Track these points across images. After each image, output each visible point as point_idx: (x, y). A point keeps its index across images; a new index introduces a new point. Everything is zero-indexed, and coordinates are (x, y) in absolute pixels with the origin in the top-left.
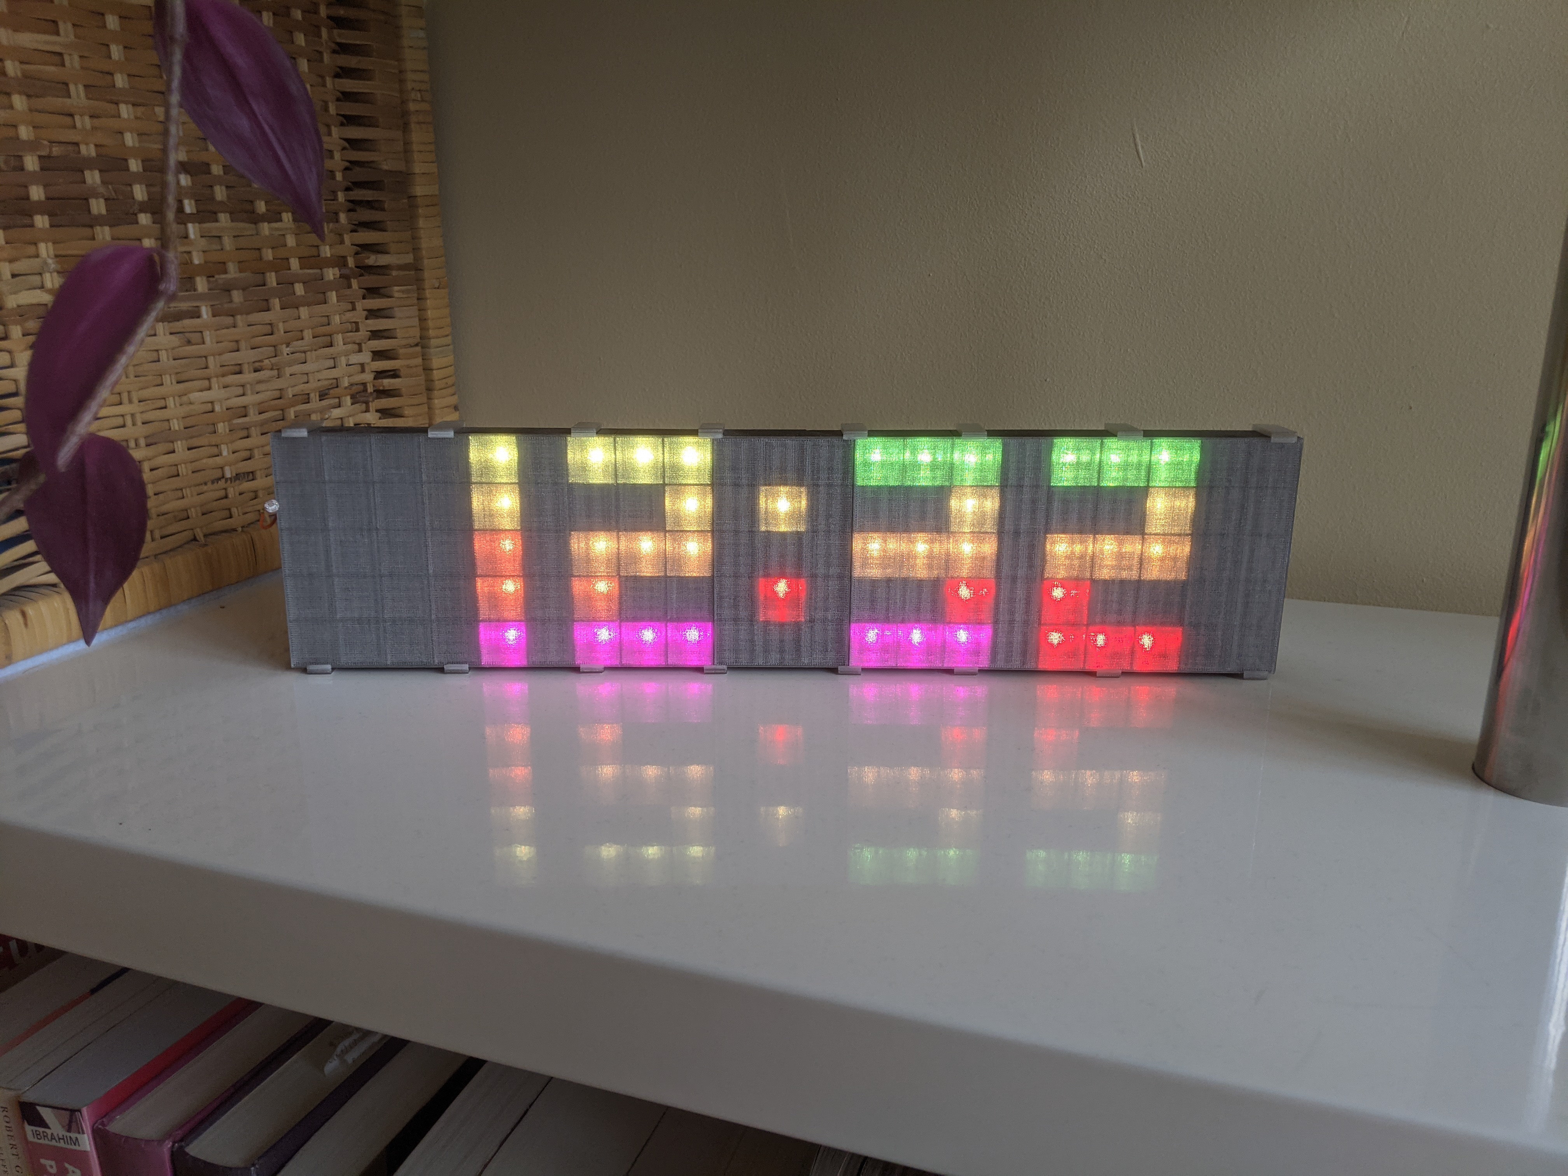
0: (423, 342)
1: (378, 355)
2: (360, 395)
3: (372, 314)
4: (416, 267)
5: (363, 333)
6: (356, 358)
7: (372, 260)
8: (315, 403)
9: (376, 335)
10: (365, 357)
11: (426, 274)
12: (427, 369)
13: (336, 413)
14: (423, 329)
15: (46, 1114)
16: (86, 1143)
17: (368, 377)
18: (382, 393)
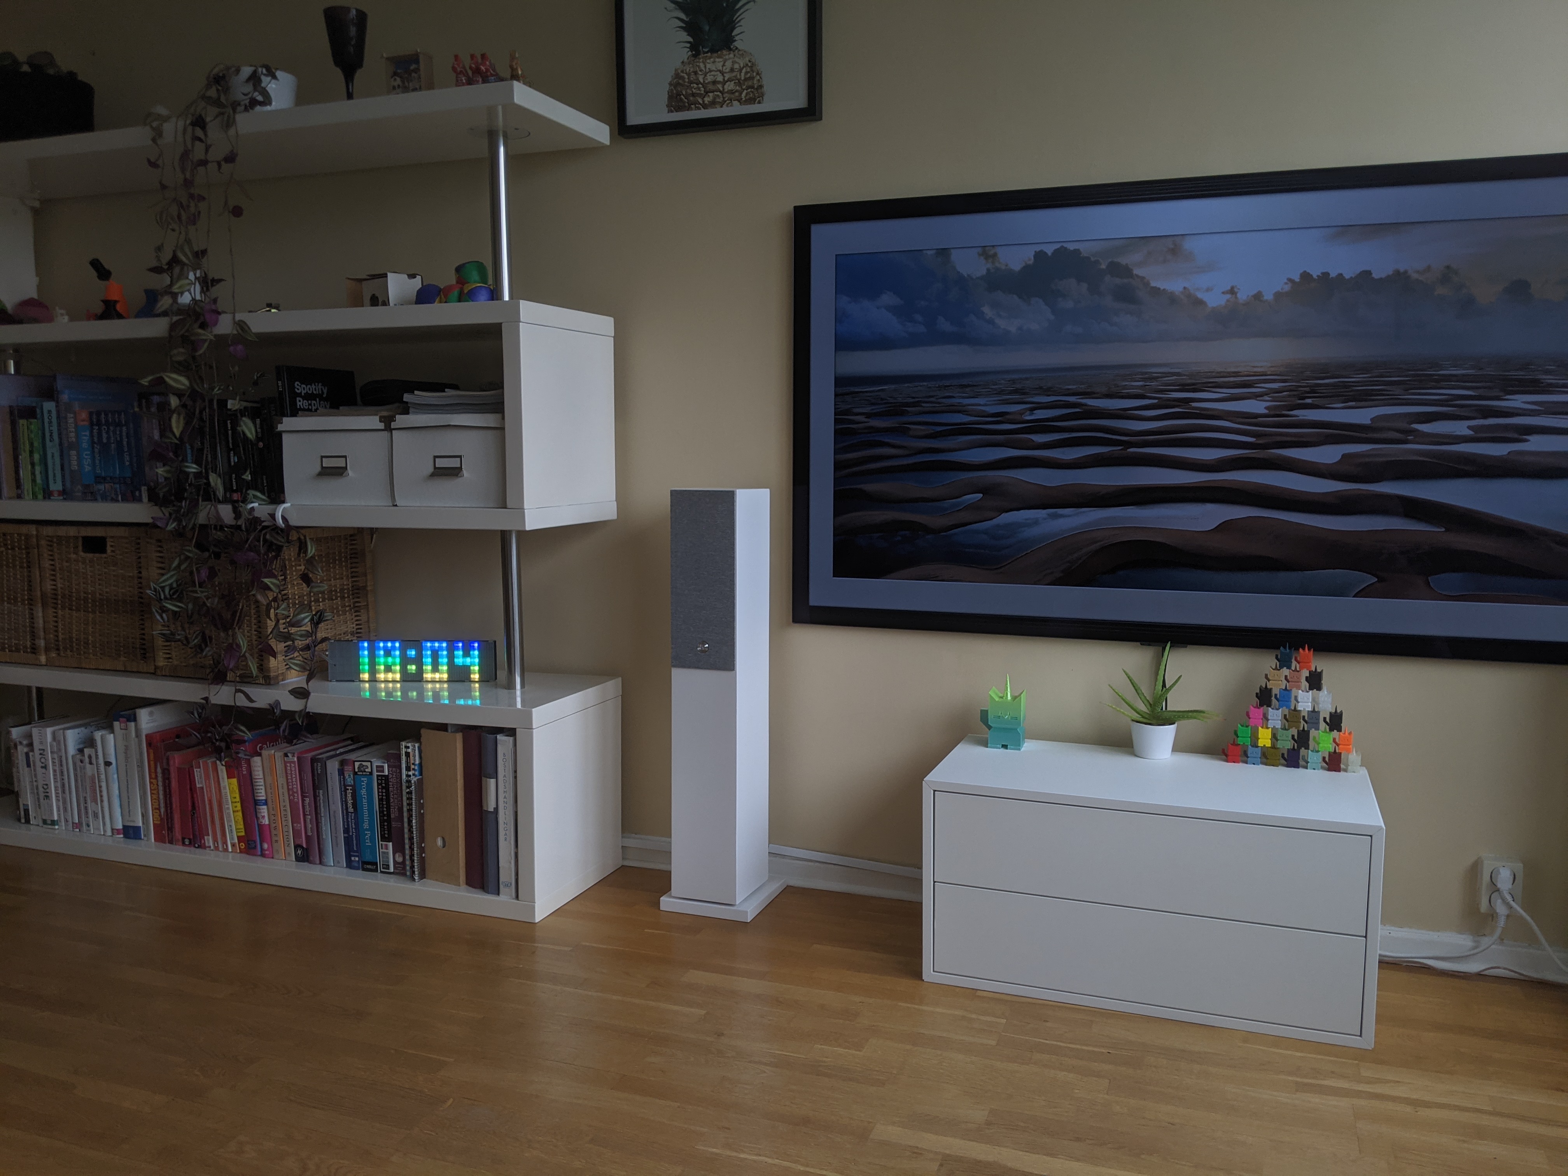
0: (368, 621)
1: (357, 625)
2: (352, 634)
3: (356, 616)
4: (367, 605)
5: (354, 620)
6: (352, 626)
7: (357, 605)
8: (342, 635)
9: (357, 620)
10: (354, 625)
11: (370, 606)
12: (369, 627)
13: (347, 637)
14: (368, 618)
15: (289, 754)
16: (296, 759)
17: (354, 630)
18: (357, 633)
